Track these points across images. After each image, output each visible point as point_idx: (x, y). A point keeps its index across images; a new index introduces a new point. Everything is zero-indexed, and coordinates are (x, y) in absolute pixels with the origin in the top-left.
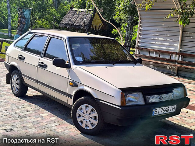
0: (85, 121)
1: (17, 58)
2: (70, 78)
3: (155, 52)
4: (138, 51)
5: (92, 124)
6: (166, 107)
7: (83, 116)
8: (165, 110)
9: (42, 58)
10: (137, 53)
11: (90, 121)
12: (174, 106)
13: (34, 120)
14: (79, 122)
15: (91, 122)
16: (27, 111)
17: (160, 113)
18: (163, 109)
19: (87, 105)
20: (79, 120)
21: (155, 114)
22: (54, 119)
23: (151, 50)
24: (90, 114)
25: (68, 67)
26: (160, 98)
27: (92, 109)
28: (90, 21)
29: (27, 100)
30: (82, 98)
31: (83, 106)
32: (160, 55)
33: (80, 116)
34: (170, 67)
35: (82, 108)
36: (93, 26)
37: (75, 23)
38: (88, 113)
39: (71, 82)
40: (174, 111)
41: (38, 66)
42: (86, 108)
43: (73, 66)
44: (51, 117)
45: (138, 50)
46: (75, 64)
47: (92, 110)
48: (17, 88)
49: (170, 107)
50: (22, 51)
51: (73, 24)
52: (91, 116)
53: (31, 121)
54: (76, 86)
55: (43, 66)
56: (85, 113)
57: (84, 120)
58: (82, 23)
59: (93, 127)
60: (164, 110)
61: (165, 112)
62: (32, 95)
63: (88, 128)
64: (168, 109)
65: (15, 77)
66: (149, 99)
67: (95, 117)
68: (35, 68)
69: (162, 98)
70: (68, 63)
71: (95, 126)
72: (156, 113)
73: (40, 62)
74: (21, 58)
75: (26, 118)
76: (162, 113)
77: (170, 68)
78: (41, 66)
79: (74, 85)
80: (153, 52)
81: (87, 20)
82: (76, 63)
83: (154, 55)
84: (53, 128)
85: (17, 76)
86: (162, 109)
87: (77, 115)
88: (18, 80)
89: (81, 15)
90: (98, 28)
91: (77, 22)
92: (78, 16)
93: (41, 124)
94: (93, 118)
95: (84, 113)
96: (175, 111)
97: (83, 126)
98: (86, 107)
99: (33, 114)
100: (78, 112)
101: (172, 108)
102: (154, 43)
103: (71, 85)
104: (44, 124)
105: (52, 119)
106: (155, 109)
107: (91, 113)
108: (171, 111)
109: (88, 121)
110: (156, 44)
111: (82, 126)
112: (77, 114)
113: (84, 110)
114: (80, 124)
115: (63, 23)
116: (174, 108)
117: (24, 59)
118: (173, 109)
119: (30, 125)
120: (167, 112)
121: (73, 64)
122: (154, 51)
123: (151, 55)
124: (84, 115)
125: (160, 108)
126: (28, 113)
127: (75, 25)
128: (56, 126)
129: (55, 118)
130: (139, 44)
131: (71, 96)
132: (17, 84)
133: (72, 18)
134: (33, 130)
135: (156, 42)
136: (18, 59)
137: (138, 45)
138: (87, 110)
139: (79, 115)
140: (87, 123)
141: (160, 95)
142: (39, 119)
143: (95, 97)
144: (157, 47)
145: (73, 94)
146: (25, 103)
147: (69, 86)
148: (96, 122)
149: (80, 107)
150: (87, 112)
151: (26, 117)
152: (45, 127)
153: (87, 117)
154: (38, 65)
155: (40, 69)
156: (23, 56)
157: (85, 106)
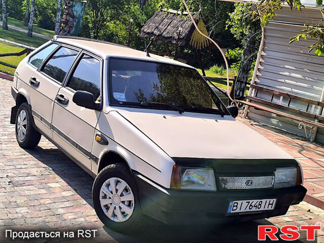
0: (113, 206)
1: (28, 82)
2: (98, 128)
3: (282, 97)
4: (253, 92)
5: (123, 213)
6: (255, 201)
7: (110, 198)
8: (253, 204)
9: (63, 88)
10: (253, 95)
11: (120, 208)
12: (272, 200)
13: (32, 193)
14: (103, 208)
15: (122, 210)
16: (28, 175)
17: (242, 210)
18: (249, 202)
19: (119, 179)
20: (103, 202)
21: (233, 210)
22: (68, 195)
23: (276, 92)
24: (122, 195)
25: (99, 108)
26: (247, 183)
27: (126, 187)
28: (189, 31)
29: (37, 156)
30: (112, 165)
31: (112, 180)
32: (289, 103)
33: (105, 197)
34: (303, 126)
35: (110, 184)
36: (194, 41)
37: (164, 33)
38: (119, 193)
39: (98, 135)
40: (271, 208)
41: (56, 101)
42: (116, 185)
43: (107, 108)
44: (65, 191)
45: (254, 89)
46: (110, 105)
47: (126, 190)
48: (24, 134)
49: (264, 201)
50: (37, 72)
51: (161, 35)
52: (123, 199)
53: (27, 193)
54: (106, 143)
55: (62, 101)
56: (114, 192)
57: (111, 204)
58: (175, 35)
59: (124, 220)
60: (251, 205)
61: (254, 209)
62: (49, 148)
63: (116, 220)
64: (259, 205)
65: (23, 114)
66: (226, 182)
67: (130, 202)
68: (52, 103)
69: (251, 183)
70: (99, 101)
71: (127, 218)
72: (235, 208)
73: (60, 94)
74: (34, 83)
75: (21, 188)
76: (248, 210)
77: (303, 128)
78: (59, 100)
79: (104, 141)
80: (278, 96)
81: (183, 30)
82: (113, 102)
83: (280, 102)
84: (61, 211)
85: (25, 113)
86: (247, 202)
87: (101, 195)
88: (26, 120)
89: (175, 21)
90: (202, 46)
91: (167, 31)
92: (170, 23)
93: (42, 201)
94: (126, 203)
95: (112, 193)
96: (273, 208)
97: (109, 214)
98: (117, 182)
99: (35, 182)
100: (104, 189)
101: (267, 204)
102: (283, 80)
103: (98, 141)
104: (47, 202)
105: (64, 194)
106: (234, 202)
107: (124, 193)
108: (266, 209)
109: (117, 207)
110: (286, 83)
111: (106, 214)
112: (101, 192)
113: (112, 187)
114: (105, 210)
115: (145, 30)
116: (272, 204)
117: (37, 85)
118: (269, 204)
119: (22, 201)
120: (257, 210)
121: (107, 105)
122: (281, 94)
123: (275, 101)
124: (111, 196)
125: (244, 202)
126: (29, 178)
127: (164, 36)
128: (65, 209)
129: (70, 193)
130: (257, 80)
131: (96, 159)
132: (24, 126)
133: (160, 24)
134: (23, 211)
135: (286, 81)
136: (30, 84)
137: (255, 82)
138: (117, 187)
139: (103, 195)
140: (115, 211)
141: (249, 178)
142: (43, 191)
143: (132, 167)
144: (287, 89)
145: (100, 157)
146: (30, 160)
147: (95, 143)
148: (129, 211)
149: (107, 182)
150: (117, 190)
151: (21, 185)
152: (46, 208)
153: (117, 200)
154: (56, 99)
155: (58, 106)
156: (37, 80)
157: (115, 181)
